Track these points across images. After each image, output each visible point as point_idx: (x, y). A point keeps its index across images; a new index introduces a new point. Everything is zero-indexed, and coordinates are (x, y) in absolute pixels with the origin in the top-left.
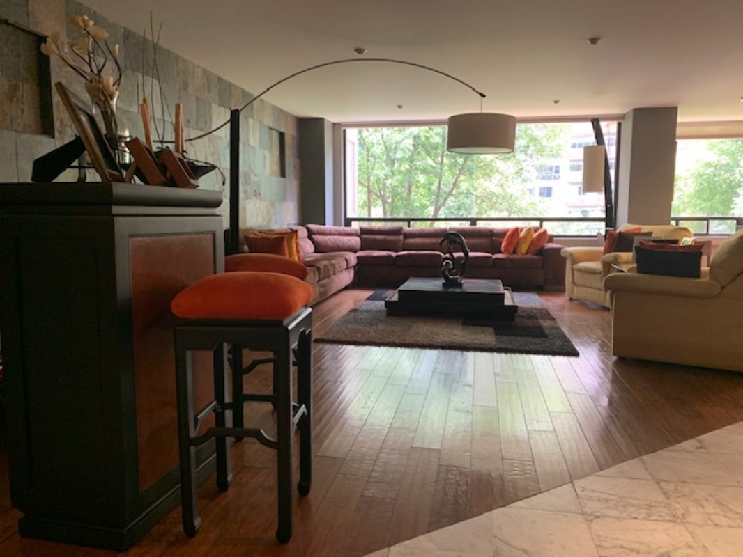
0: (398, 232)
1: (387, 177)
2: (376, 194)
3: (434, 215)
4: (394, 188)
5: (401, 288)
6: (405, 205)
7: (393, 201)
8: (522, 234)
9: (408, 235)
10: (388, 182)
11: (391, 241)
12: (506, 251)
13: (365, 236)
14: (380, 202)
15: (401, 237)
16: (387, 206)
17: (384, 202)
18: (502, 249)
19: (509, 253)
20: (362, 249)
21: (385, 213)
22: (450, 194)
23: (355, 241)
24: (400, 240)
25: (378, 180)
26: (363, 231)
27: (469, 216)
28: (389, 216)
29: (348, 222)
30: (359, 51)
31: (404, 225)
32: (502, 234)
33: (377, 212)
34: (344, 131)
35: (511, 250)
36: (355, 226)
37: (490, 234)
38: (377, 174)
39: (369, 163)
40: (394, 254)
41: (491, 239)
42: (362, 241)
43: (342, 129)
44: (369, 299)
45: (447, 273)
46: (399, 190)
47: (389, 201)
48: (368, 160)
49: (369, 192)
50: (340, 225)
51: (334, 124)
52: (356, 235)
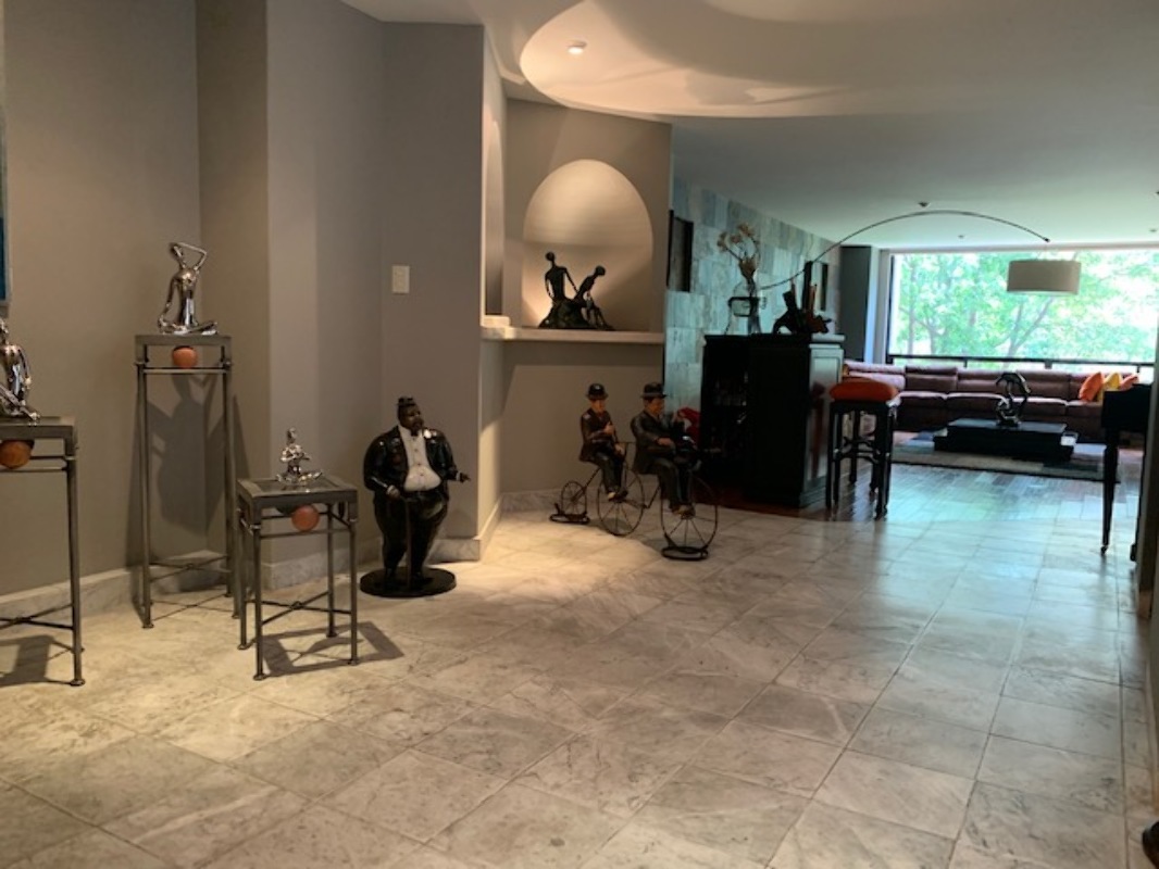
0: (951, 372)
1: (939, 303)
2: (922, 323)
3: (1010, 353)
4: (947, 317)
5: (951, 424)
6: (964, 340)
7: (946, 334)
8: (1105, 380)
9: (962, 376)
10: (941, 309)
11: (943, 382)
12: (1084, 397)
13: (910, 375)
14: (926, 333)
15: (955, 378)
16: (936, 339)
17: (933, 334)
18: (1080, 396)
19: (1088, 400)
20: (907, 388)
21: (933, 348)
22: (1036, 324)
23: (900, 380)
24: (952, 381)
25: (926, 307)
26: (908, 370)
27: (1044, 357)
28: (937, 353)
29: (890, 359)
30: (923, 205)
31: (959, 366)
32: (1082, 380)
33: (922, 347)
34: (893, 259)
35: (1091, 397)
36: (899, 364)
37: (1068, 378)
38: (925, 300)
39: (914, 284)
40: (945, 396)
41: (1069, 385)
42: (907, 380)
43: (891, 255)
44: (915, 439)
45: (1002, 413)
46: (955, 319)
47: (941, 332)
48: (913, 279)
49: (912, 320)
50: (881, 363)
51: (881, 251)
52: (901, 374)
